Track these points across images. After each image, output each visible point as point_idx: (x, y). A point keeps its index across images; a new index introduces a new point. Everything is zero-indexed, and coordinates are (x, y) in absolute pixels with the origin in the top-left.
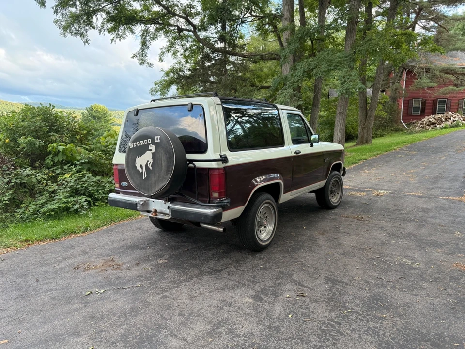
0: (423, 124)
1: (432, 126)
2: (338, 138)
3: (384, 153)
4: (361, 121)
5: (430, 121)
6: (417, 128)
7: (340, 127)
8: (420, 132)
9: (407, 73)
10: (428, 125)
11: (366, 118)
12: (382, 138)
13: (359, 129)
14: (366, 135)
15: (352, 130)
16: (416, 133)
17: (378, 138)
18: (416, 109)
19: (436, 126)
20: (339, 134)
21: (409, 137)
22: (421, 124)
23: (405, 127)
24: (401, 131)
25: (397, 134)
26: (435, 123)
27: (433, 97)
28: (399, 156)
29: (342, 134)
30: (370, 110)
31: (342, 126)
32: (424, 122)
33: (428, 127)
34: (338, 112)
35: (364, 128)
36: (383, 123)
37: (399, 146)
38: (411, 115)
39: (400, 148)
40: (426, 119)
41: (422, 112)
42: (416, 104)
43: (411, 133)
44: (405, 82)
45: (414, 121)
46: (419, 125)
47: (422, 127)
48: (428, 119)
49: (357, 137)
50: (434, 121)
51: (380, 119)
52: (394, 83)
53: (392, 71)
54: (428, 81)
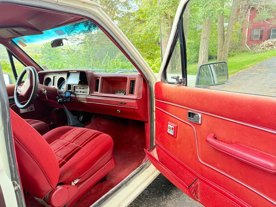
0: (264, 46)
1: (270, 48)
2: (203, 59)
3: (240, 71)
4: (220, 45)
5: (269, 44)
6: (259, 49)
7: (204, 50)
8: (261, 52)
9: (250, 10)
10: (267, 47)
11: (223, 43)
12: (233, 57)
13: (218, 52)
14: (223, 56)
15: (212, 53)
16: (258, 53)
17: (230, 58)
18: (256, 36)
19: (273, 48)
20: (203, 56)
21: (255, 57)
22: (262, 46)
23: (249, 49)
24: (247, 52)
25: (244, 54)
26: (272, 45)
27: (271, 26)
28: (254, 73)
29: (205, 56)
30: (227, 37)
31: (205, 49)
32: (264, 45)
33: (267, 48)
34: (202, 37)
35: (222, 50)
36: (234, 46)
37: (251, 65)
38: (252, 40)
39: (252, 65)
40: (266, 43)
41: (260, 38)
42: (257, 32)
43: (255, 53)
44: (249, 16)
45: (255, 44)
46: (260, 47)
47: (263, 49)
48: (267, 42)
49: (216, 58)
50: (272, 44)
51: (232, 44)
52: (242, 17)
53: (240, 9)
54: (267, 14)
